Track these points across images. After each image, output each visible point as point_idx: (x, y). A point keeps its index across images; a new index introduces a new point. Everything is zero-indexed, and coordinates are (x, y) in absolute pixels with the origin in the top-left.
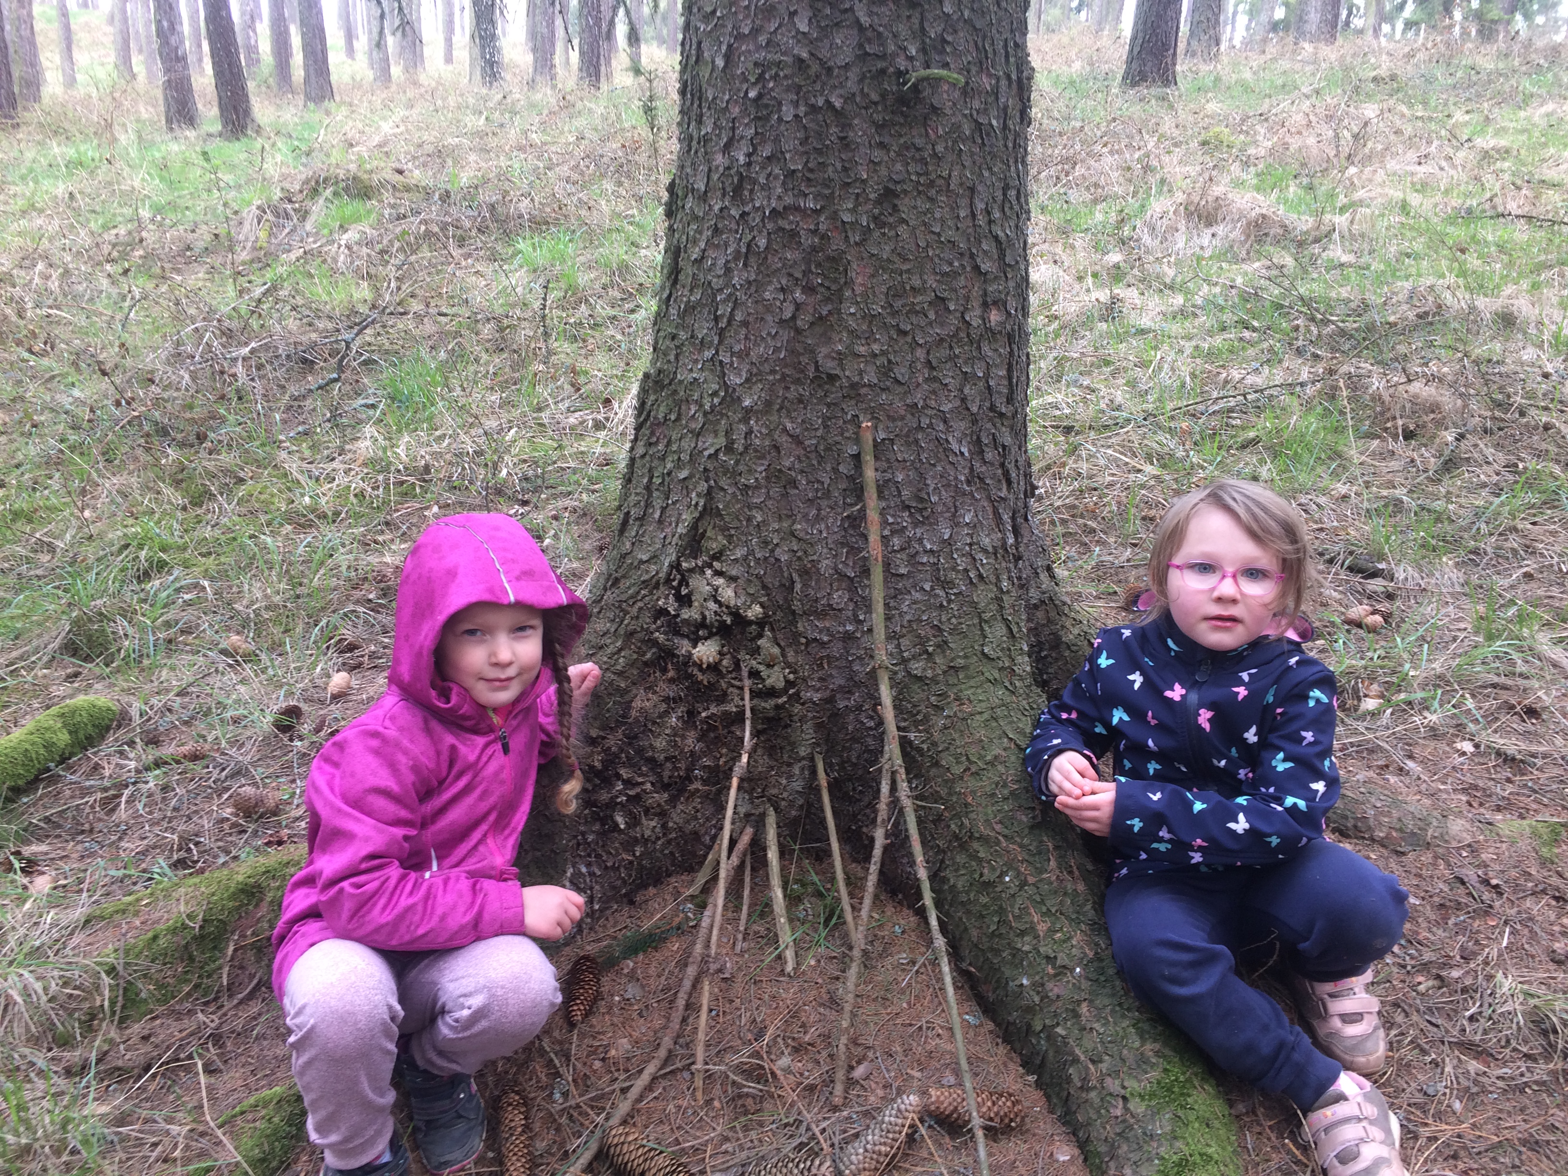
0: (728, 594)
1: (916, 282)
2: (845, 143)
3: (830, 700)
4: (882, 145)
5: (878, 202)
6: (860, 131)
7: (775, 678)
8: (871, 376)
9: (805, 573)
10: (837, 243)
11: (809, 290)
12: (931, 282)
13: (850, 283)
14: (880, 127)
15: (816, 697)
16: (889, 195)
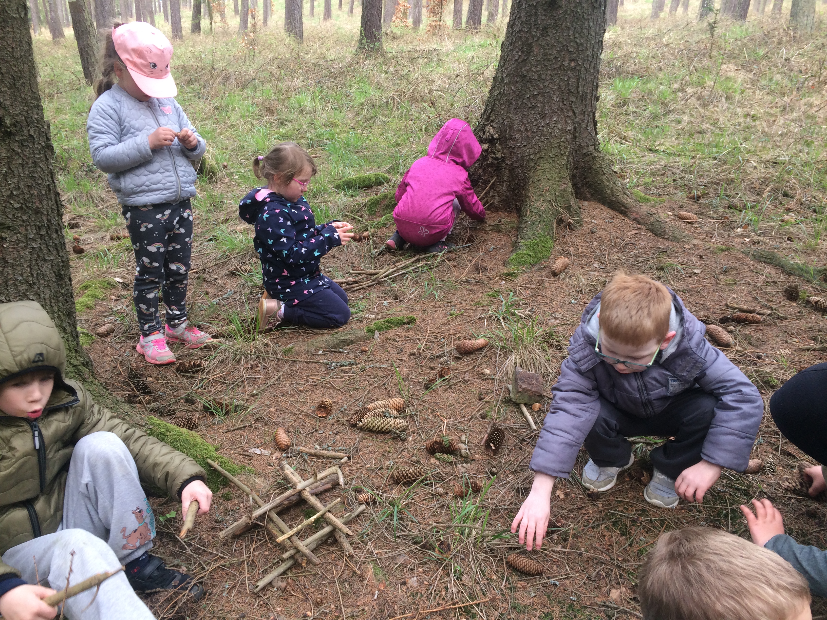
0: (492, 131)
1: (550, 52)
2: (536, 14)
3: (512, 164)
4: (545, 15)
5: (542, 30)
6: (540, 11)
7: (499, 155)
8: (536, 77)
9: (510, 127)
10: (530, 41)
11: (522, 52)
12: (555, 52)
13: (533, 51)
14: (545, 10)
15: (509, 163)
16: (545, 28)
